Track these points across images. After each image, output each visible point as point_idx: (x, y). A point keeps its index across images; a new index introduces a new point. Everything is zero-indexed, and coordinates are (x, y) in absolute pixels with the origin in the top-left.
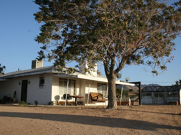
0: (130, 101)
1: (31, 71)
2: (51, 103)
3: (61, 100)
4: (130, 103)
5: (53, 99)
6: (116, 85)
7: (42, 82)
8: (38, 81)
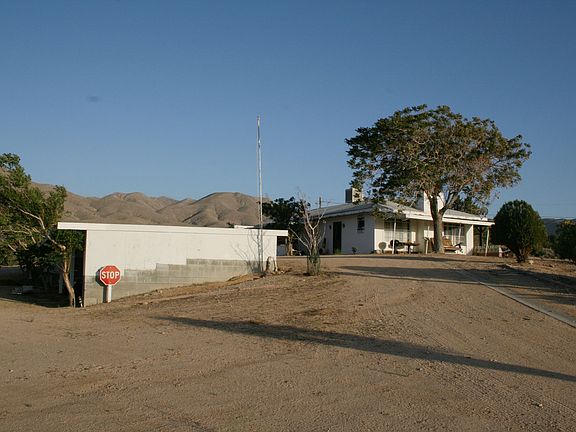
0: (500, 251)
1: (344, 208)
2: (374, 252)
3: (387, 249)
4: (500, 255)
5: (377, 248)
6: (445, 223)
7: (361, 224)
8: (355, 223)
